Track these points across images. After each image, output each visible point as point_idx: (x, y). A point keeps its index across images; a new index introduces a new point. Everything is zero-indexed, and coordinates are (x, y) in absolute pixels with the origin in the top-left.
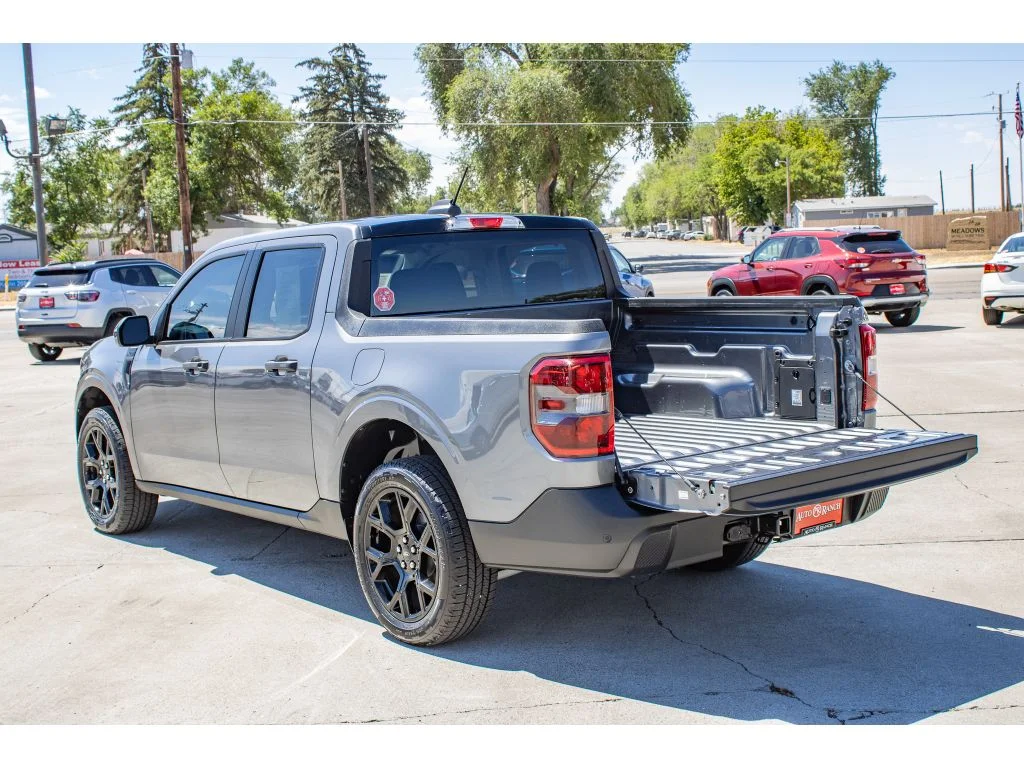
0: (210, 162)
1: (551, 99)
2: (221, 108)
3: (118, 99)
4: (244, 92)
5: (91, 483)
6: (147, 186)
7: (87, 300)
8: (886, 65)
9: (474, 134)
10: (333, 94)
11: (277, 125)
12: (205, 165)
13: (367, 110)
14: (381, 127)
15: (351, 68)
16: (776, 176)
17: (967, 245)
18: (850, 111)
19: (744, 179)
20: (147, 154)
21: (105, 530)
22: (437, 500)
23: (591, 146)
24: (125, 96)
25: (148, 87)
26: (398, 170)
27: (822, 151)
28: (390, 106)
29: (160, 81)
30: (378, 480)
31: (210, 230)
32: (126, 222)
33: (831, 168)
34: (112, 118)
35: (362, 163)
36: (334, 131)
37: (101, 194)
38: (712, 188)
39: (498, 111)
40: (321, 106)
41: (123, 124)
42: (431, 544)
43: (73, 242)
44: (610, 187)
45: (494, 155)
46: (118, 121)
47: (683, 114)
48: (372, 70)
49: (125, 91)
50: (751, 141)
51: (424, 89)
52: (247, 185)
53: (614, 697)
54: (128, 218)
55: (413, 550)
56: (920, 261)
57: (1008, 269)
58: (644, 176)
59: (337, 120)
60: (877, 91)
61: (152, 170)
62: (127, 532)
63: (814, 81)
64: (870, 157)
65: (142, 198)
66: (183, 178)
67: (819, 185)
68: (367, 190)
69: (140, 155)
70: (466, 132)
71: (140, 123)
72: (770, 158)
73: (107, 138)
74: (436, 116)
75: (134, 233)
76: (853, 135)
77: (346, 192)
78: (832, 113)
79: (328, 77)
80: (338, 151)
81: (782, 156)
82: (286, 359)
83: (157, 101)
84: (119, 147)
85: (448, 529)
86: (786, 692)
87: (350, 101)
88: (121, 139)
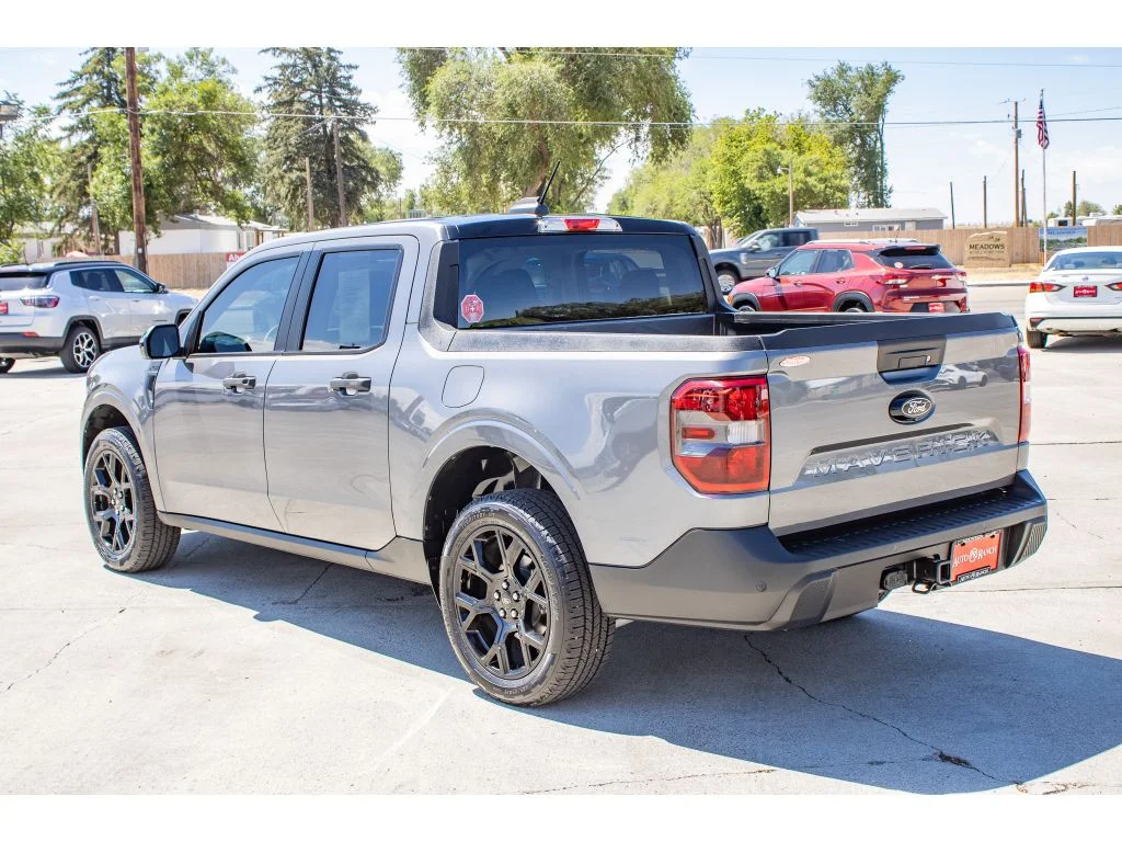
0: (164, 156)
1: (542, 94)
2: (176, 98)
3: (61, 84)
4: (201, 80)
5: (101, 513)
6: (93, 182)
7: (45, 306)
8: (895, 68)
9: (457, 131)
10: (299, 85)
11: (237, 117)
12: (159, 159)
13: (337, 103)
14: (353, 121)
15: (320, 57)
16: (777, 184)
17: (988, 262)
18: (856, 116)
19: (742, 187)
20: (91, 147)
21: (119, 568)
22: (550, 540)
23: (581, 147)
24: (69, 82)
25: (95, 72)
26: (370, 170)
27: (826, 158)
28: (362, 99)
29: (109, 65)
30: (474, 516)
31: (162, 232)
32: (68, 221)
33: (835, 177)
34: (54, 105)
35: (330, 161)
36: (300, 125)
37: (41, 189)
38: (706, 197)
39: (483, 107)
40: (286, 97)
41: (67, 112)
42: (540, 590)
43: (9, 241)
44: (595, 193)
45: (478, 154)
46: (61, 109)
47: (683, 115)
48: (343, 60)
49: (70, 76)
50: (749, 146)
51: (401, 80)
52: (204, 182)
53: (766, 767)
54: (71, 216)
55: (515, 597)
56: (960, 278)
57: (1056, 288)
58: (632, 181)
59: (304, 112)
60: (885, 95)
61: (98, 165)
62: (145, 570)
63: (818, 83)
64: (876, 166)
65: (87, 195)
66: (137, 174)
67: (822, 194)
68: (336, 190)
69: (86, 147)
70: (448, 130)
71: (85, 112)
72: (771, 166)
73: (48, 127)
74: (413, 110)
75: (78, 233)
76: (858, 141)
77: (314, 193)
78: (836, 118)
79: (295, 66)
80: (306, 147)
81: (784, 163)
82: (355, 376)
83: (104, 88)
84: (61, 138)
85: (564, 574)
86: (958, 762)
87: (318, 92)
88: (65, 129)
